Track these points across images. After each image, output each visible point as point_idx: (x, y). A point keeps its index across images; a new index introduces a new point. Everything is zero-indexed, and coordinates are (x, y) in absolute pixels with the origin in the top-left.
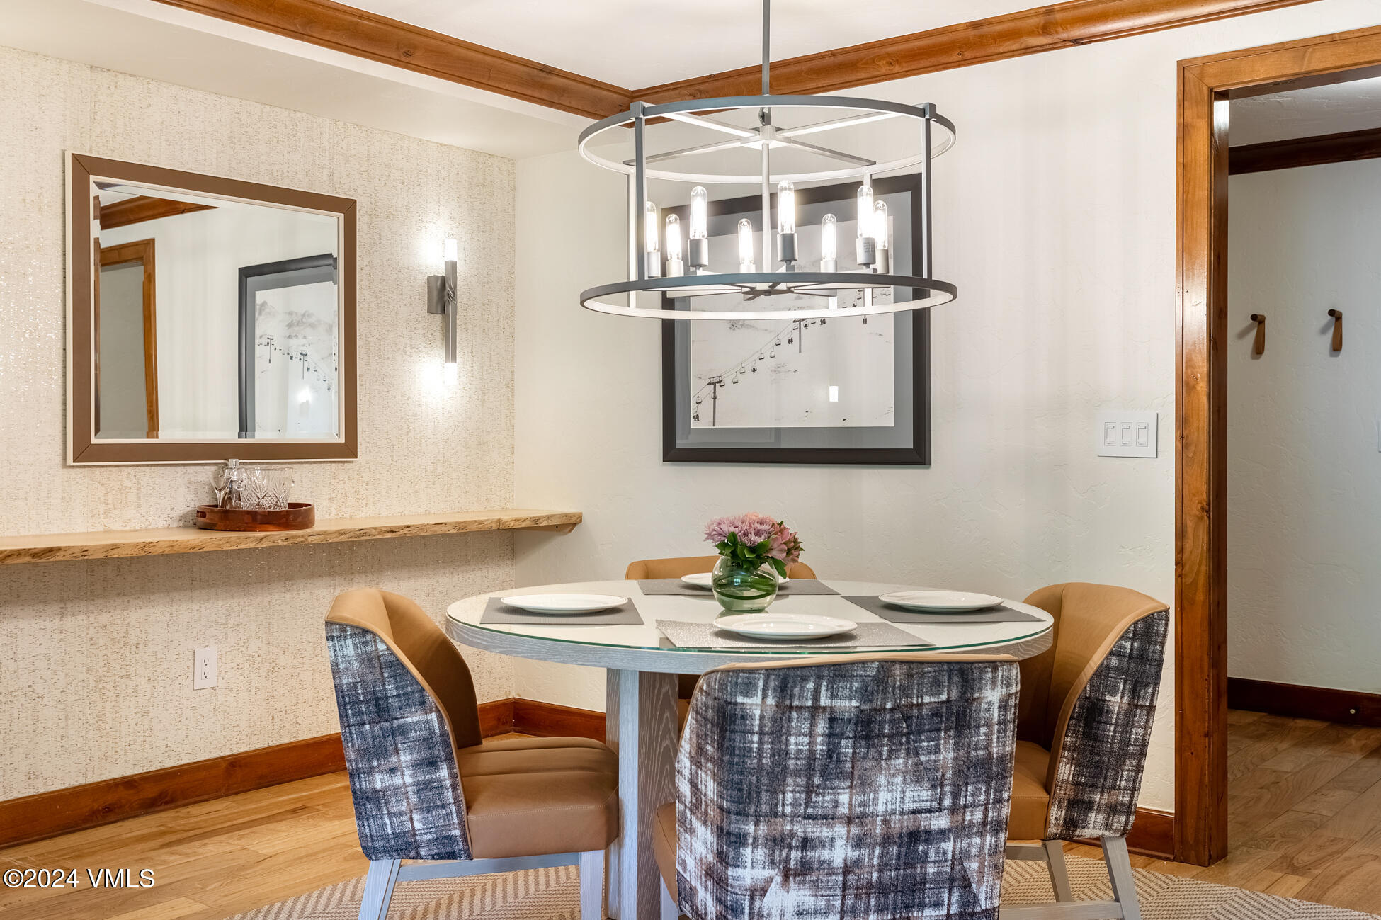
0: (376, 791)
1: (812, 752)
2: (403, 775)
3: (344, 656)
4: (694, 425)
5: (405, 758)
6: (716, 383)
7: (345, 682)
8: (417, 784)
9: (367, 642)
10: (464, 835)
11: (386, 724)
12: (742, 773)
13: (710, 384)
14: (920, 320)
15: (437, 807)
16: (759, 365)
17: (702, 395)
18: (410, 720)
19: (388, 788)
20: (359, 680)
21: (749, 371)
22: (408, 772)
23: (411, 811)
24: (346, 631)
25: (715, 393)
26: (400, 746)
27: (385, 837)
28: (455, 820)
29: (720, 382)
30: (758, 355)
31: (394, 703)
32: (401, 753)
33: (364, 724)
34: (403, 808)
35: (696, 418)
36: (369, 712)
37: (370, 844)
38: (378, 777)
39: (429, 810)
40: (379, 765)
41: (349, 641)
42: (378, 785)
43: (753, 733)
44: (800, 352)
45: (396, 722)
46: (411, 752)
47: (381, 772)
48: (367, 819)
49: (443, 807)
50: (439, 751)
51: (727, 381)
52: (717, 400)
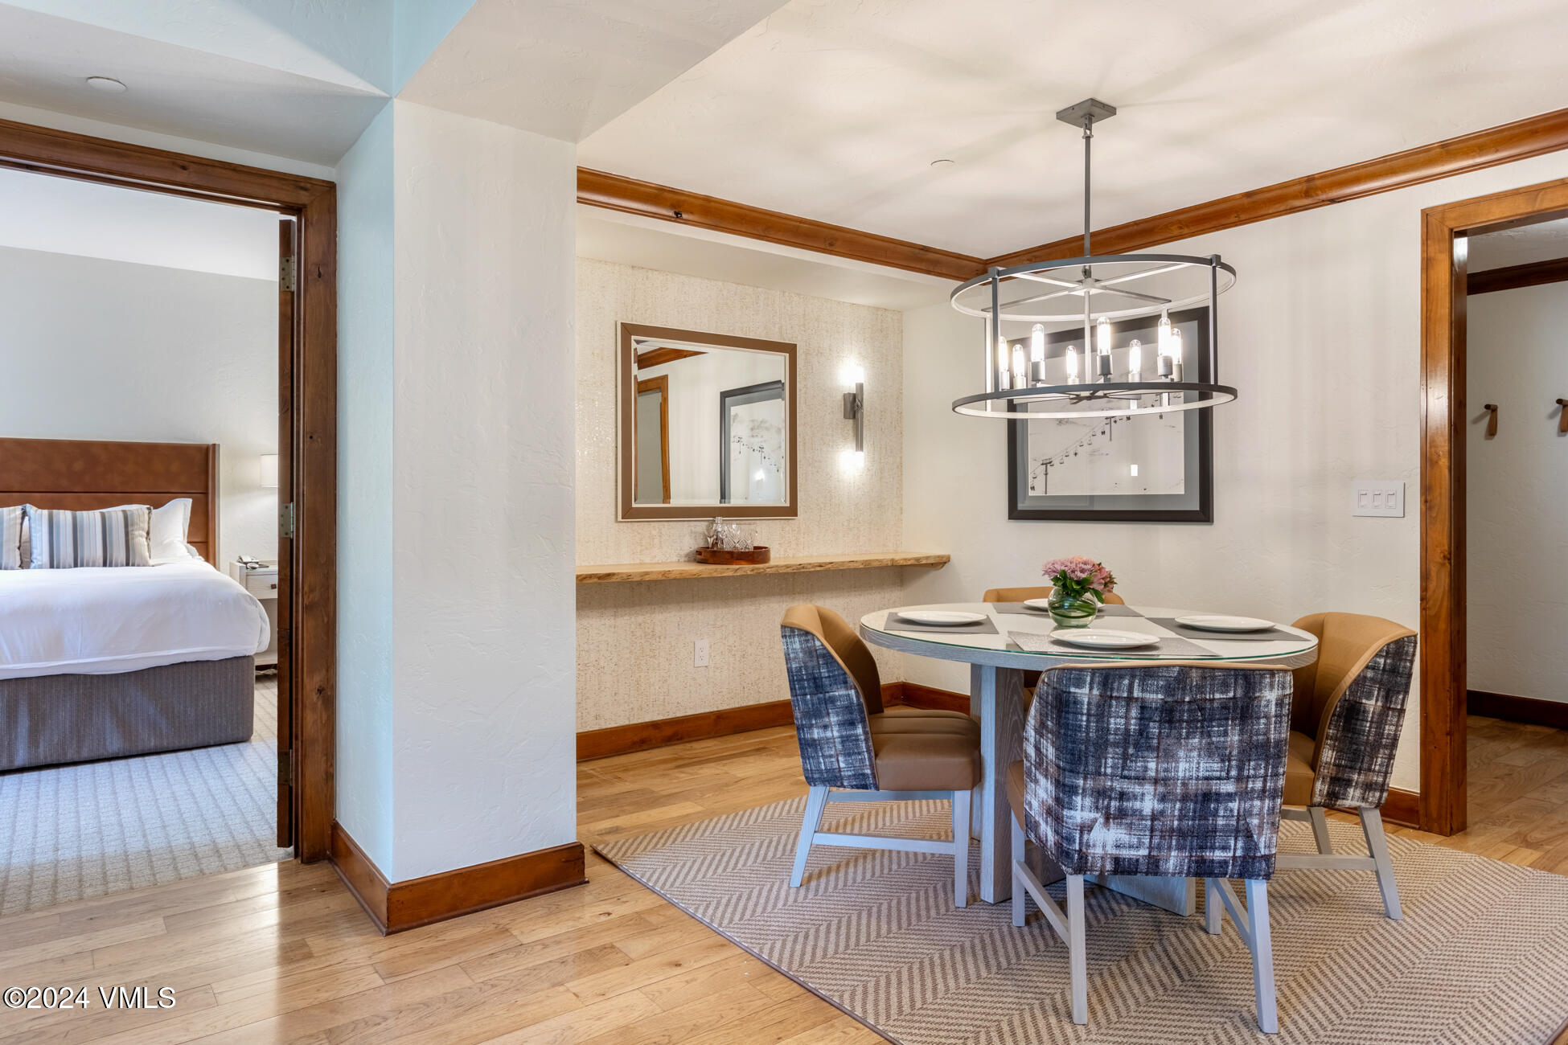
0: (814, 740)
1: (1127, 730)
2: (832, 731)
3: (793, 649)
4: (1031, 493)
5: (834, 719)
6: (1047, 463)
7: (794, 666)
8: (841, 737)
9: (808, 640)
10: (873, 774)
11: (821, 696)
12: (1074, 742)
13: (1042, 464)
14: (1205, 416)
15: (855, 753)
16: (1079, 450)
17: (1037, 472)
18: (837, 693)
19: (822, 739)
20: (803, 665)
21: (1072, 455)
22: (835, 729)
23: (837, 755)
24: (794, 632)
25: (1046, 471)
26: (830, 711)
27: (820, 771)
28: (867, 763)
29: (1050, 463)
30: (1078, 443)
31: (826, 682)
32: (831, 715)
33: (806, 695)
34: (832, 753)
35: (1033, 488)
36: (810, 687)
37: (810, 775)
38: (815, 731)
39: (849, 755)
40: (816, 723)
41: (797, 639)
42: (816, 736)
43: (1082, 714)
44: (1111, 440)
45: (827, 695)
46: (838, 716)
47: (818, 727)
48: (809, 759)
49: (859, 754)
50: (856, 716)
51: (1056, 462)
52: (1048, 476)
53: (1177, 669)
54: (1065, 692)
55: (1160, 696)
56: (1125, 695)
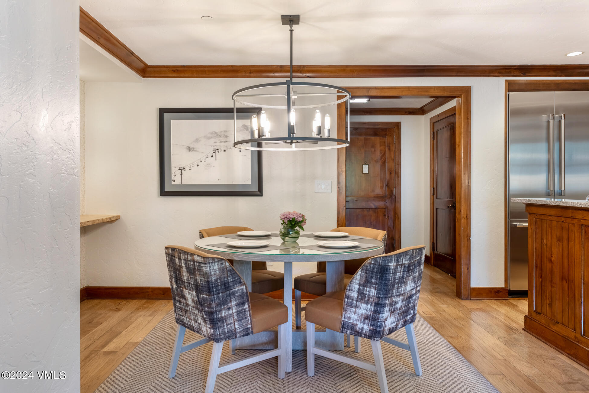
0: (222, 317)
2: (232, 310)
3: (214, 269)
4: (173, 183)
5: (234, 303)
6: (182, 169)
7: (213, 279)
8: (237, 312)
9: (223, 263)
10: (252, 327)
11: (228, 292)
13: (179, 169)
14: (260, 153)
15: (243, 319)
16: (200, 164)
17: (176, 173)
18: (236, 289)
19: (227, 315)
20: (218, 277)
21: (195, 165)
22: (234, 308)
23: (235, 322)
24: (215, 260)
25: (182, 172)
26: (232, 299)
27: (224, 333)
28: (250, 322)
29: (184, 169)
30: (199, 160)
31: (231, 284)
32: (232, 302)
33: (220, 293)
34: (232, 321)
35: (174, 181)
36: (222, 289)
37: (219, 337)
38: (223, 312)
39: (241, 320)
40: (224, 308)
41: (216, 264)
42: (223, 315)
44: (216, 160)
45: (231, 291)
46: (236, 301)
47: (225, 310)
48: (218, 328)
49: (246, 318)
50: (245, 299)
51: (187, 169)
52: (182, 175)
53: (412, 251)
54: (387, 266)
55: (408, 262)
56: (401, 263)
